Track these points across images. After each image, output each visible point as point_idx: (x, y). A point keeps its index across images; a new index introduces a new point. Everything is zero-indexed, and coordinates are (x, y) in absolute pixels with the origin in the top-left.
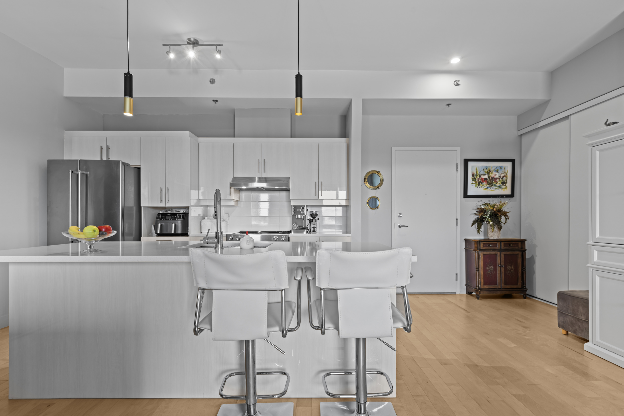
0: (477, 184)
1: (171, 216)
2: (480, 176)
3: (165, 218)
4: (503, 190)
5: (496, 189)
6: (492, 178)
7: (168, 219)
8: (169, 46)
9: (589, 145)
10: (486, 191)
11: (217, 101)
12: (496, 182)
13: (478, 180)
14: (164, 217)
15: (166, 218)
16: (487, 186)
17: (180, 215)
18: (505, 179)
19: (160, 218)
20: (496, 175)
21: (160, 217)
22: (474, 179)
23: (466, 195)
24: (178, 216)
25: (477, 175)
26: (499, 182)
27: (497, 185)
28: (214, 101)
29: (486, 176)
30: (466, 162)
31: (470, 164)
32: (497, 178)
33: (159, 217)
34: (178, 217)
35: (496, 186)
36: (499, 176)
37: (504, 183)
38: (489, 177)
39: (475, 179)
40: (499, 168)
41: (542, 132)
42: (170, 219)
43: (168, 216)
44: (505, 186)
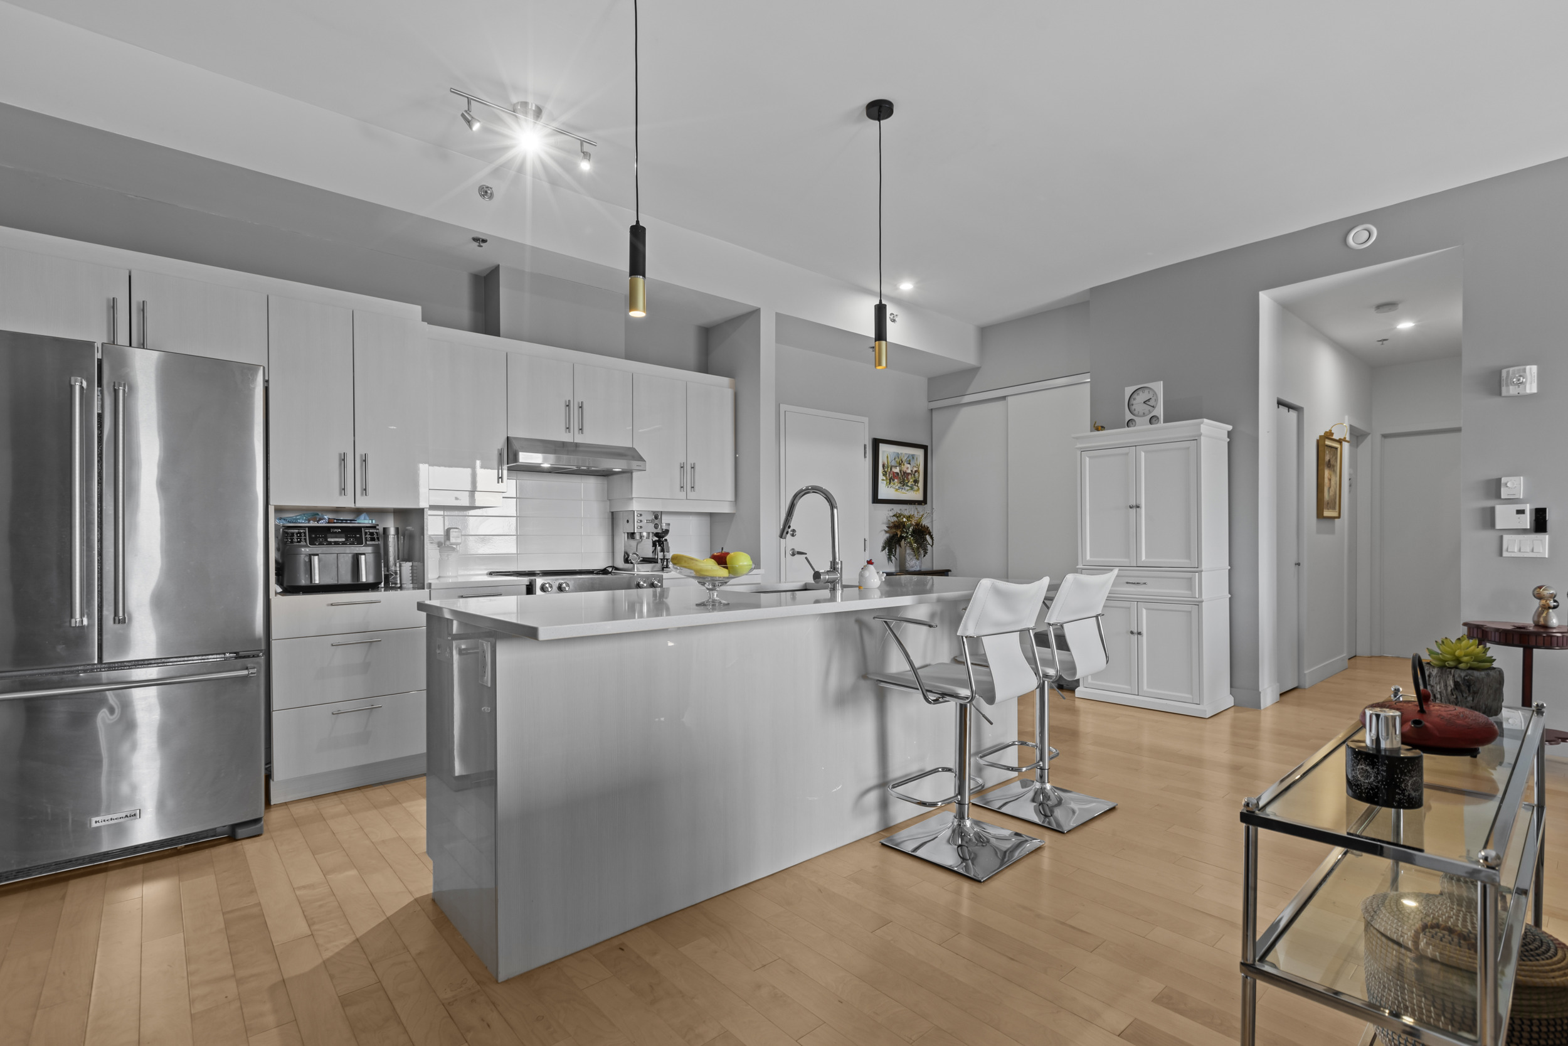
0: (888, 481)
1: (343, 535)
2: (891, 469)
3: (326, 540)
4: (915, 492)
5: (908, 490)
6: (905, 473)
7: (336, 543)
8: (468, 98)
9: (1077, 448)
10: (897, 493)
11: (484, 241)
12: (908, 479)
13: (889, 476)
14: (319, 537)
15: (329, 540)
16: (899, 485)
17: (371, 531)
18: (917, 474)
19: (305, 539)
20: (908, 468)
21: (305, 536)
22: (885, 475)
23: (876, 500)
24: (366, 533)
25: (888, 468)
26: (911, 480)
27: (909, 484)
28: (475, 240)
29: (897, 470)
30: (876, 443)
31: (883, 447)
32: (908, 474)
33: (303, 538)
34: (366, 538)
35: (908, 486)
36: (912, 471)
37: (916, 481)
38: (900, 471)
39: (886, 472)
40: (911, 458)
41: (965, 411)
42: (344, 543)
43: (333, 535)
44: (917, 486)
